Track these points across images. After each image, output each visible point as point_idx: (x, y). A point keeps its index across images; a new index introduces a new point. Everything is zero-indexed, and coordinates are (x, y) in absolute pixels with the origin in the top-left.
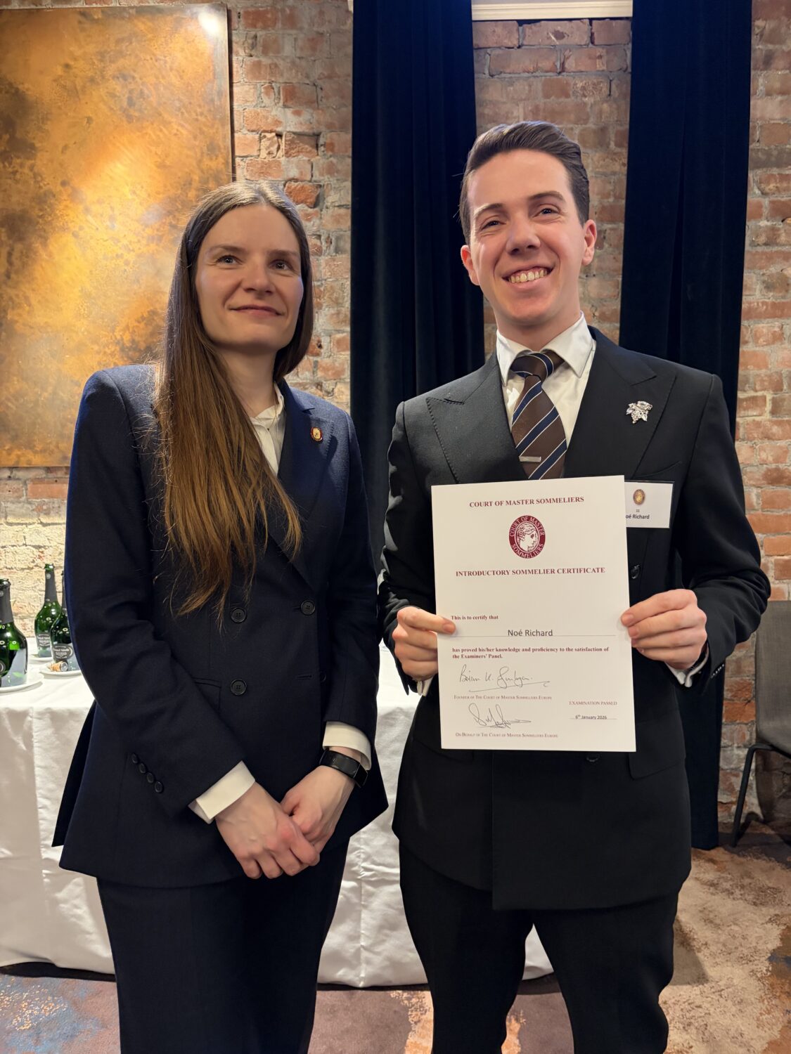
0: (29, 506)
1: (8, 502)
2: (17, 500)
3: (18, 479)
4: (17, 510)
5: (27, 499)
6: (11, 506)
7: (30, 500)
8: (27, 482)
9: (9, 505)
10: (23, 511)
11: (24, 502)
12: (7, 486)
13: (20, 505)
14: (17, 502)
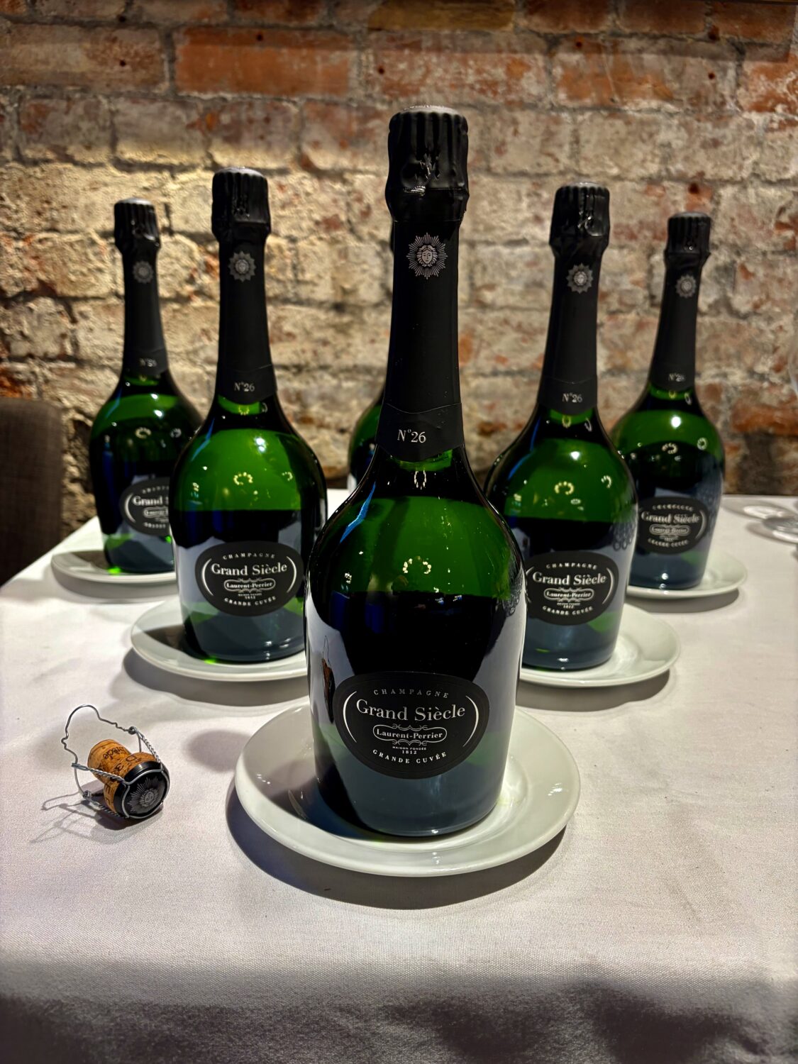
0: (179, 112)
1: (119, 95)
2: (144, 93)
3: (150, 25)
4: (148, 122)
5: (175, 90)
6: (130, 111)
7: (183, 94)
8: (175, 36)
9: (122, 105)
10: (164, 126)
11: (165, 99)
12: (116, 48)
13: (154, 108)
14: (145, 96)
